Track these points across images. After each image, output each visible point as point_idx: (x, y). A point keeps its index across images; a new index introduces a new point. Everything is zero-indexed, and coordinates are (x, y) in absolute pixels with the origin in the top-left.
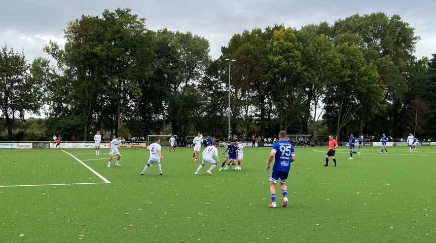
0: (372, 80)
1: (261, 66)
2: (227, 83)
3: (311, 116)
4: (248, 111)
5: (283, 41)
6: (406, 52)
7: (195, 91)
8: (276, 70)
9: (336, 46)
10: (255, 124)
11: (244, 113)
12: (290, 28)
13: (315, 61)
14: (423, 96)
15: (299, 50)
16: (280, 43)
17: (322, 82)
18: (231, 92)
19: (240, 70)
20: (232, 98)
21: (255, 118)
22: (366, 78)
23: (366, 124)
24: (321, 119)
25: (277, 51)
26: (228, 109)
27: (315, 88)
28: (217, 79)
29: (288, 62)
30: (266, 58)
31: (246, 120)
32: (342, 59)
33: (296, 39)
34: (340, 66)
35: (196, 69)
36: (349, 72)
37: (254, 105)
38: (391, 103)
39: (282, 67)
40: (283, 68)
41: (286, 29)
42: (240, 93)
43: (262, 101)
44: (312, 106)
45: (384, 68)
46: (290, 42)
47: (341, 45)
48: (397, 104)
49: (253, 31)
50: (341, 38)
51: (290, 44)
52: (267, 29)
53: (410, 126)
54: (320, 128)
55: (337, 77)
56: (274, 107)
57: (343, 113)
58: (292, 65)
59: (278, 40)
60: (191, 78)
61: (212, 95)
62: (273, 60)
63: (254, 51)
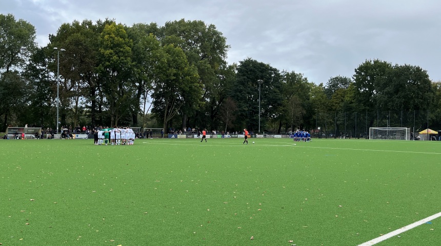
0: (193, 80)
1: (92, 58)
2: (56, 72)
3: (141, 110)
4: (79, 103)
5: (113, 36)
6: (220, 58)
7: (18, 78)
8: (107, 63)
9: (163, 46)
10: (85, 115)
11: (74, 104)
12: (120, 24)
13: (144, 58)
14: (233, 96)
15: (130, 46)
16: (112, 37)
17: (150, 79)
18: (60, 82)
19: (69, 60)
20: (61, 88)
21: (85, 109)
22: (188, 78)
23: (189, 118)
24: (150, 112)
25: (108, 45)
26: (56, 99)
27: (144, 83)
28: (44, 68)
29: (119, 57)
30: (97, 50)
31: (76, 111)
32: (168, 58)
33: (127, 35)
34: (166, 65)
35: (19, 55)
36: (174, 71)
37: (84, 96)
38: (208, 100)
39: (112, 60)
40: (114, 62)
41: (117, 24)
42: (69, 83)
43: (93, 93)
44: (141, 100)
45: (203, 69)
46: (121, 37)
47: (167, 45)
48: (213, 102)
49: (83, 23)
50: (168, 39)
51: (121, 39)
52: (98, 22)
53: (223, 121)
54: (149, 121)
55: (164, 74)
56: (105, 99)
57: (169, 107)
58: (122, 60)
59: (109, 34)
60: (13, 64)
61: (38, 84)
62: (104, 53)
63: (85, 43)
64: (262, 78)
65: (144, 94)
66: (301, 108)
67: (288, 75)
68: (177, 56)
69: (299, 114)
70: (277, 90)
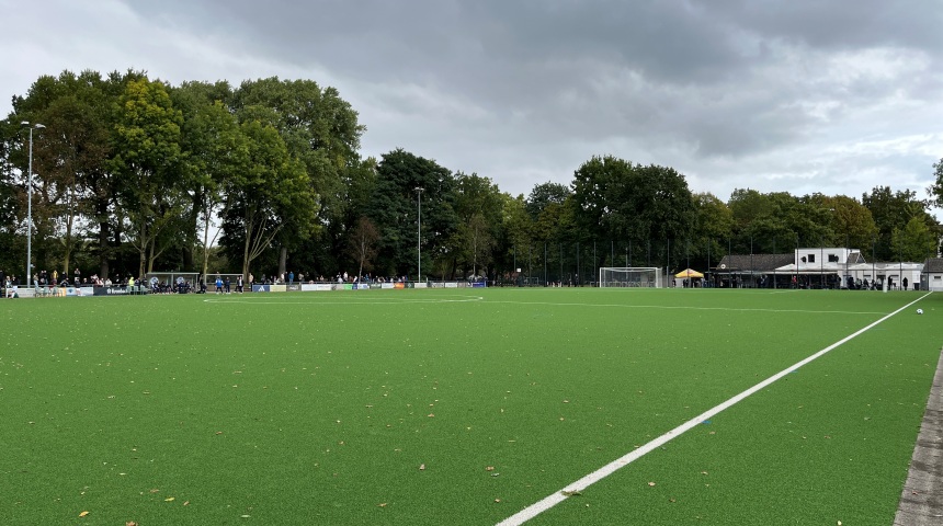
0: (299, 187)
1: (100, 142)
2: (24, 168)
3: (199, 240)
4: (73, 227)
5: (144, 102)
6: (347, 147)
8: (132, 153)
9: (240, 124)
10: (87, 251)
11: (64, 230)
12: (158, 81)
13: (206, 144)
14: (371, 216)
15: (177, 123)
16: (140, 105)
17: (217, 182)
18: (34, 187)
19: (53, 146)
20: (36, 200)
21: (87, 239)
22: (289, 181)
23: (291, 255)
25: (132, 119)
26: (26, 220)
27: (206, 191)
29: (156, 143)
30: (111, 129)
31: (68, 244)
32: (251, 146)
33: (171, 103)
34: (248, 158)
36: (263, 169)
37: (85, 214)
38: (327, 223)
39: (143, 148)
40: (146, 151)
41: (151, 81)
42: (53, 191)
43: (103, 208)
44: (199, 222)
45: (317, 167)
46: (159, 105)
47: (249, 122)
48: (334, 227)
49: (83, 76)
50: (249, 111)
51: (159, 109)
52: (112, 76)
53: (354, 260)
55: (243, 175)
56: (127, 221)
57: (253, 236)
58: (162, 147)
59: (136, 99)
62: (124, 133)
63: (86, 113)
64: (422, 184)
65: (205, 212)
66: (489, 236)
67: (466, 179)
68: (268, 142)
69: (485, 248)
70: (448, 205)
